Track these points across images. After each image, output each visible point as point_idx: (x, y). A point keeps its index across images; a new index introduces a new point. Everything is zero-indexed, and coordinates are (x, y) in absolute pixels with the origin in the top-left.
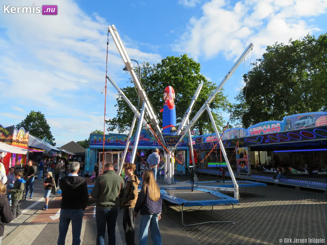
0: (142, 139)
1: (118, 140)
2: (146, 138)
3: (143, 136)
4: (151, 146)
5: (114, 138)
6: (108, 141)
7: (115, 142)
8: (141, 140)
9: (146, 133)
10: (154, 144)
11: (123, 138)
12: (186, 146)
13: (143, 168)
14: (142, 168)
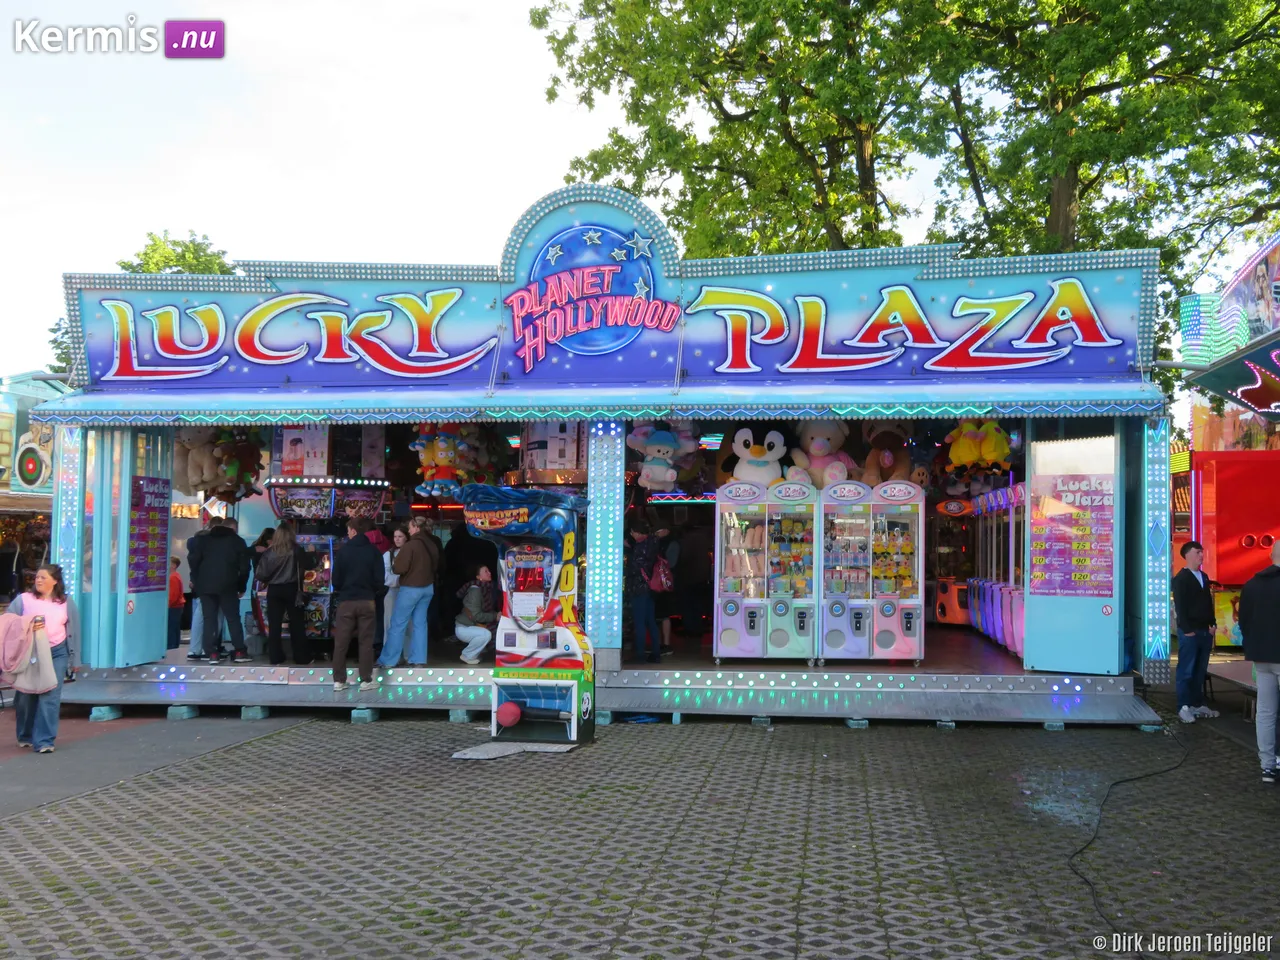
0: (598, 309)
1: (345, 331)
2: (641, 292)
3: (601, 275)
4: (683, 383)
5: (304, 311)
6: (247, 343)
7: (313, 351)
8: (589, 320)
9: (630, 235)
10: (739, 361)
11: (391, 308)
12: (1132, 373)
13: (520, 636)
14: (510, 640)
